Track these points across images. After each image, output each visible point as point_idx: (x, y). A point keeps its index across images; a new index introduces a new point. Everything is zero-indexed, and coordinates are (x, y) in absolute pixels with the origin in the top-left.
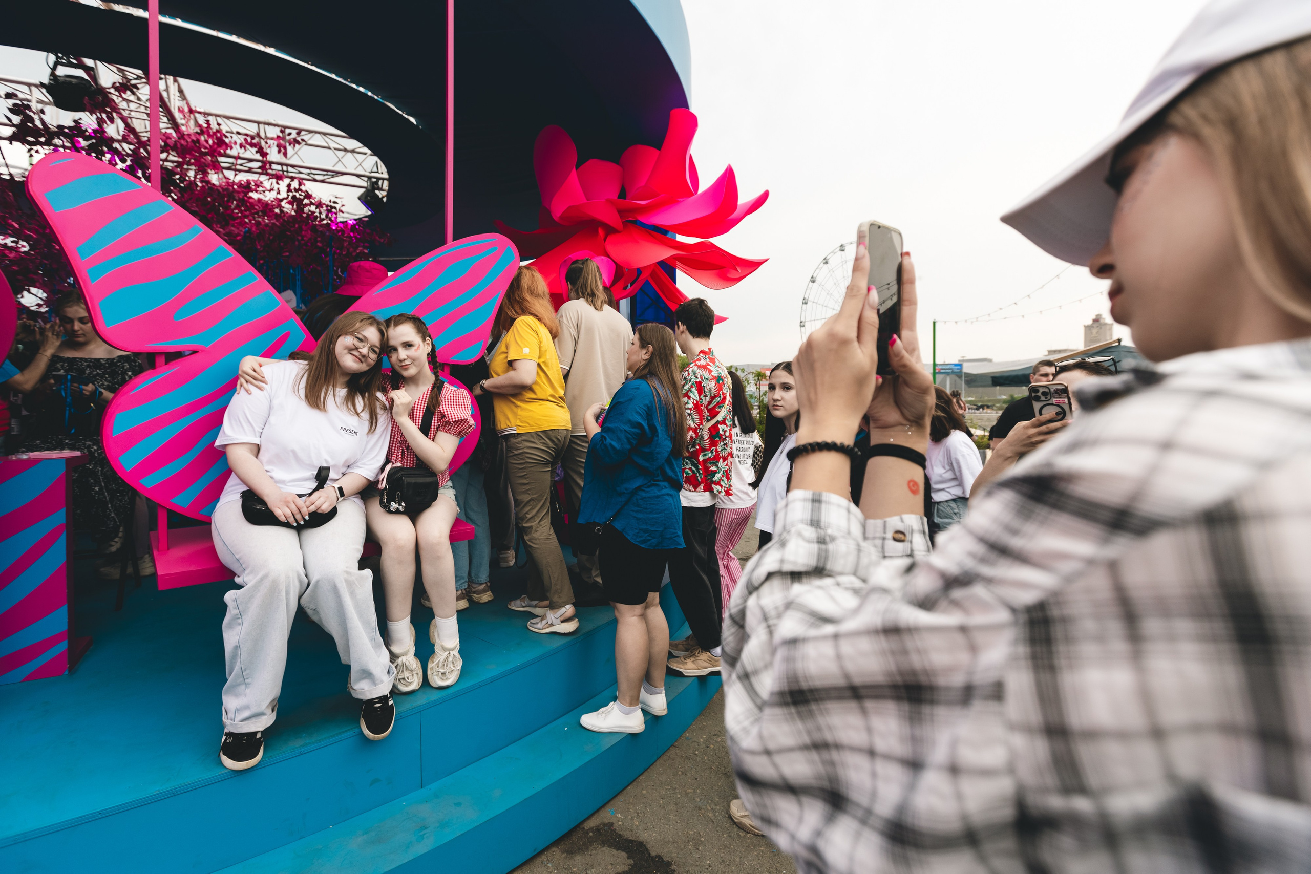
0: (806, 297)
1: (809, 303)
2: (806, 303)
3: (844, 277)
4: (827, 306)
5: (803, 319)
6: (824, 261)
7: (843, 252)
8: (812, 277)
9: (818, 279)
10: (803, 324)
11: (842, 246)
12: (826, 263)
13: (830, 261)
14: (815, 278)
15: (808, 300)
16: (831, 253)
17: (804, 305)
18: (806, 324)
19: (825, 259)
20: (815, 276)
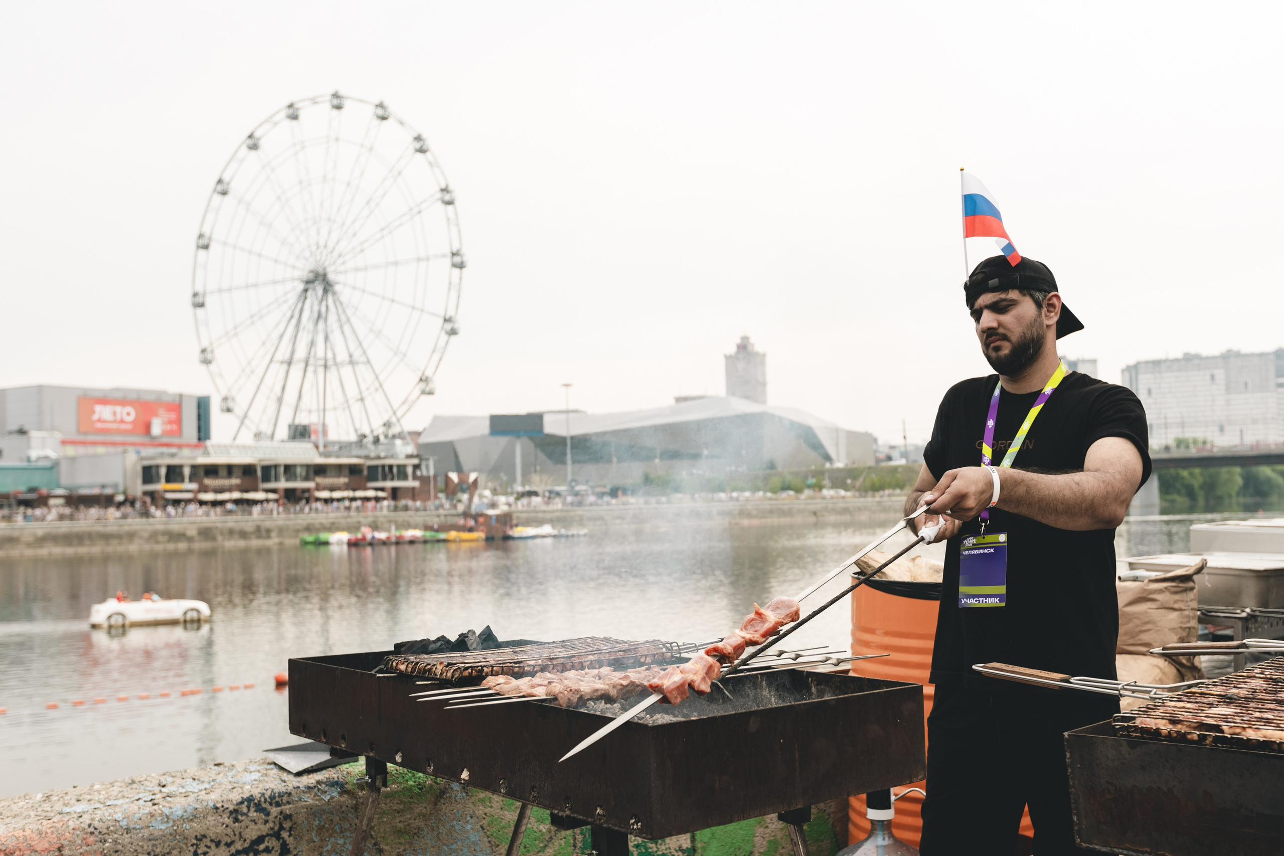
0: (206, 230)
1: (213, 246)
2: (206, 247)
3: (301, 182)
4: (260, 255)
5: (199, 288)
6: (250, 142)
7: (294, 123)
8: (220, 181)
9: (236, 187)
10: (199, 300)
11: (291, 106)
12: (254, 147)
13: (263, 143)
14: (228, 184)
15: (210, 239)
16: (267, 121)
17: (202, 252)
18: (209, 301)
19: (251, 136)
20: (226, 178)
